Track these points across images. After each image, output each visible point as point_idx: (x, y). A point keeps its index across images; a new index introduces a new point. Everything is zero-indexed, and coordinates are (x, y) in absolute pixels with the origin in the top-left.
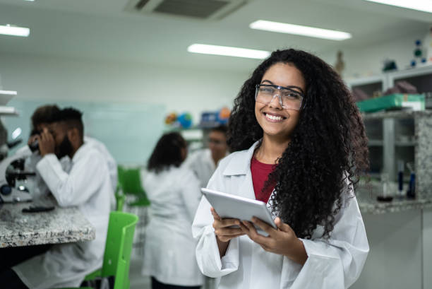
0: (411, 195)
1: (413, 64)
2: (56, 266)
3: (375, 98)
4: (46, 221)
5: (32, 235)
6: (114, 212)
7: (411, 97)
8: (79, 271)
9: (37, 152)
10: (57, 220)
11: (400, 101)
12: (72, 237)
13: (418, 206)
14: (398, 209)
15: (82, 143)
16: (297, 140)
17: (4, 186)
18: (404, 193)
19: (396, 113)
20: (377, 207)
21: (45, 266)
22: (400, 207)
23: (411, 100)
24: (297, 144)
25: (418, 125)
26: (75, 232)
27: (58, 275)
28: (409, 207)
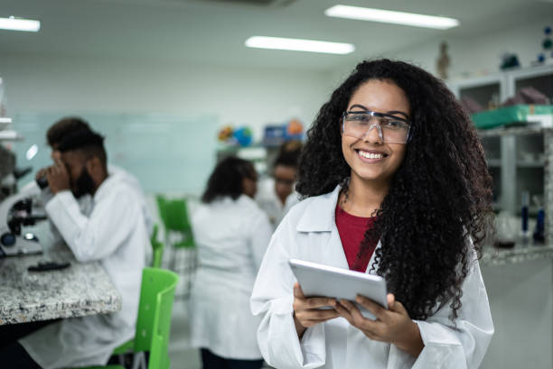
0: (539, 238)
1: (541, 59)
2: (76, 337)
3: (492, 110)
4: (57, 285)
5: (37, 308)
6: (150, 269)
7: (539, 108)
8: (107, 343)
9: (47, 189)
10: (73, 283)
11: (524, 114)
12: (90, 308)
13: (548, 254)
14: (521, 259)
15: (105, 175)
16: (403, 187)
17: (4, 236)
18: (529, 234)
19: (520, 131)
20: (493, 257)
21: (61, 338)
22: (525, 255)
23: (538, 113)
24: (404, 191)
25: (548, 146)
26: (95, 302)
27: (79, 348)
28: (537, 256)
